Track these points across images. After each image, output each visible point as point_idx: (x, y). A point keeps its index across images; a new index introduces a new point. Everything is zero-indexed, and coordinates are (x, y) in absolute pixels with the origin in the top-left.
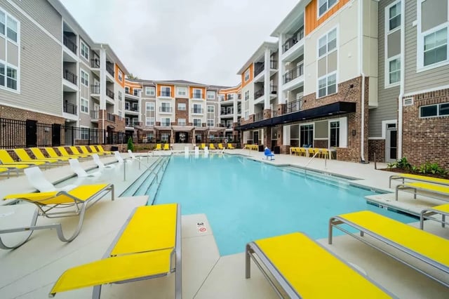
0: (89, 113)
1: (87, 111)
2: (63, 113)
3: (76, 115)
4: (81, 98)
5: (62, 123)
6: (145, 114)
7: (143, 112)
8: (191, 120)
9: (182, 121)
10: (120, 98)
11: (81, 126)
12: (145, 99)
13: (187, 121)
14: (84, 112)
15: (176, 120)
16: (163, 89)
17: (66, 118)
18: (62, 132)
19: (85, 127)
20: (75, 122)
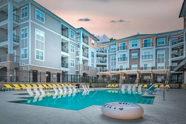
0: (74, 67)
1: (74, 66)
2: (62, 68)
3: (68, 68)
4: (70, 59)
5: (61, 72)
6: (111, 64)
7: (109, 63)
8: (142, 65)
9: (135, 66)
10: (93, 56)
11: (70, 74)
12: (110, 54)
13: (139, 66)
14: (72, 67)
15: (130, 66)
16: (121, 45)
17: (63, 70)
18: (61, 76)
19: (72, 74)
20: (68, 72)
